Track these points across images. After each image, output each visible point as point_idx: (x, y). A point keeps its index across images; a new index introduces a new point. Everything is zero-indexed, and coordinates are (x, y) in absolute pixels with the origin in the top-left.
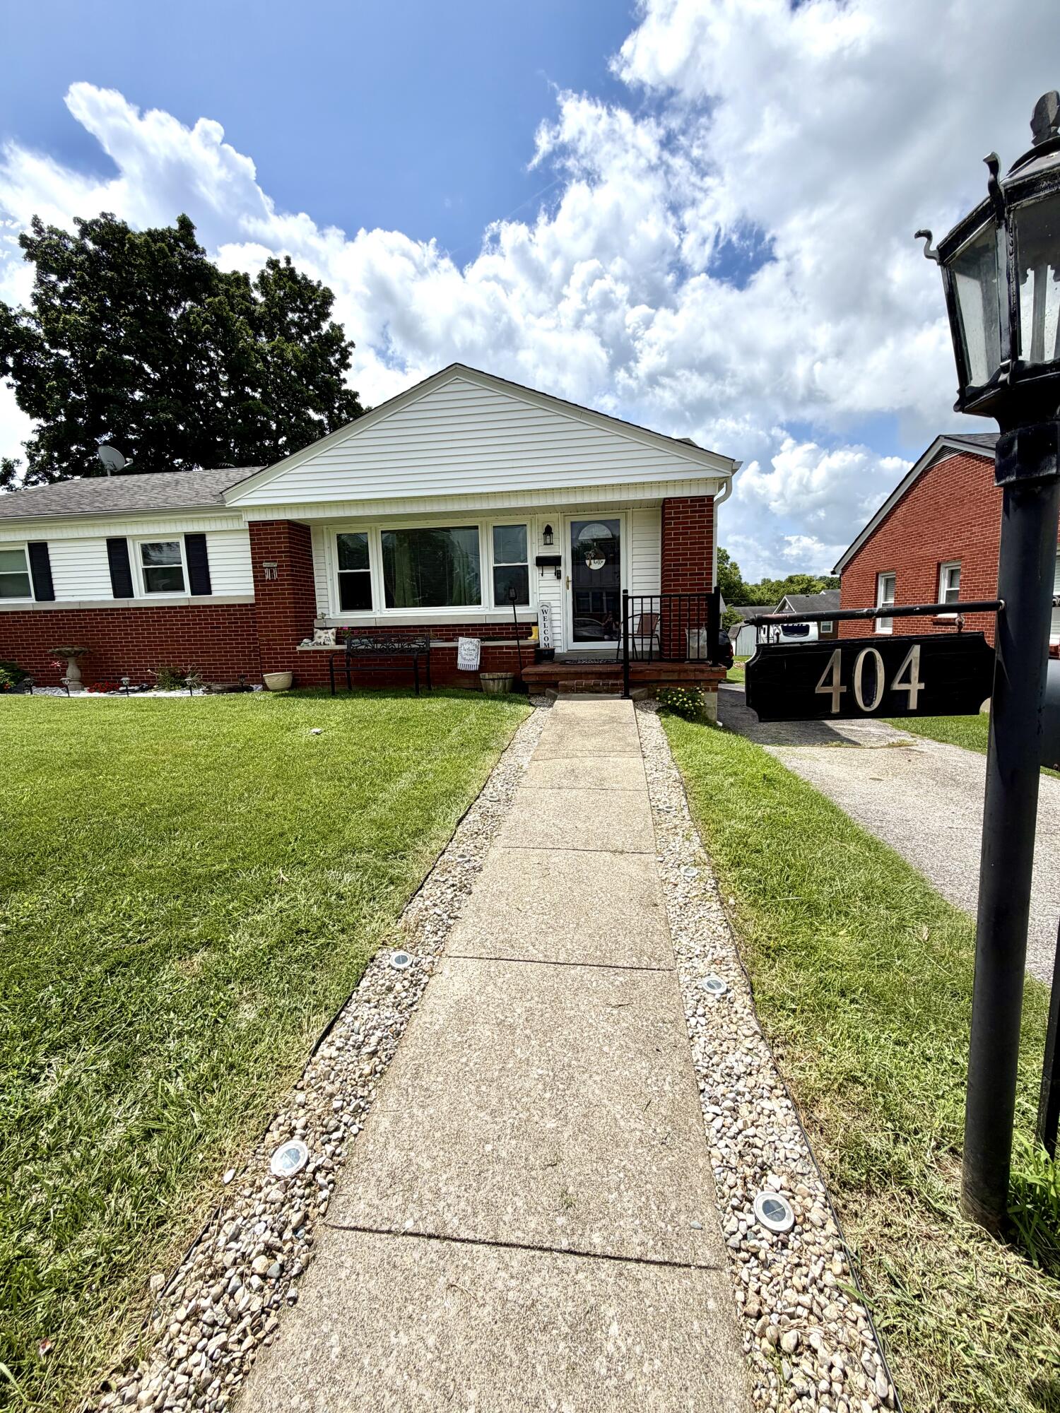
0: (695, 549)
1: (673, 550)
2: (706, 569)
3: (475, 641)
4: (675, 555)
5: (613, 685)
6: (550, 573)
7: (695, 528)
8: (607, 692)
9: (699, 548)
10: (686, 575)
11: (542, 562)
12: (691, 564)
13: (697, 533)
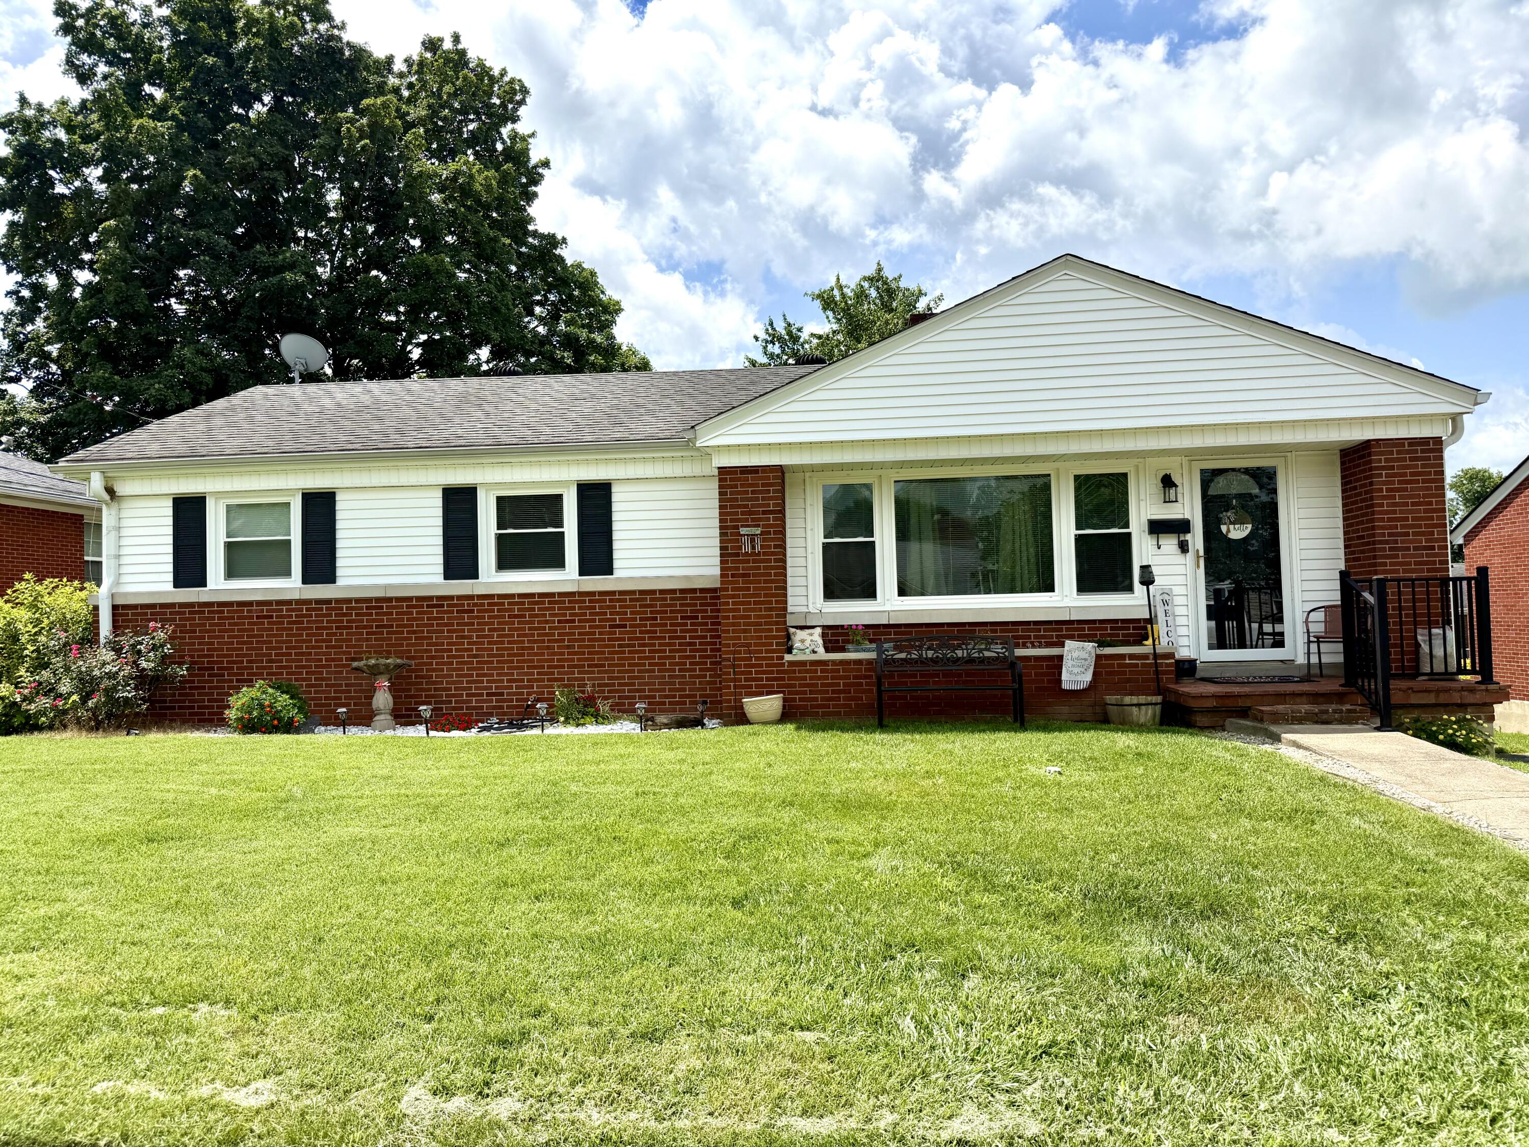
0: (1419, 511)
1: (1387, 512)
2: (1437, 540)
3: (1090, 646)
4: (1390, 520)
5: (1349, 711)
6: (1170, 543)
7: (1417, 482)
8: (1341, 722)
9: (1426, 511)
10: (1408, 549)
11: (1158, 528)
12: (1415, 534)
13: (1421, 489)
